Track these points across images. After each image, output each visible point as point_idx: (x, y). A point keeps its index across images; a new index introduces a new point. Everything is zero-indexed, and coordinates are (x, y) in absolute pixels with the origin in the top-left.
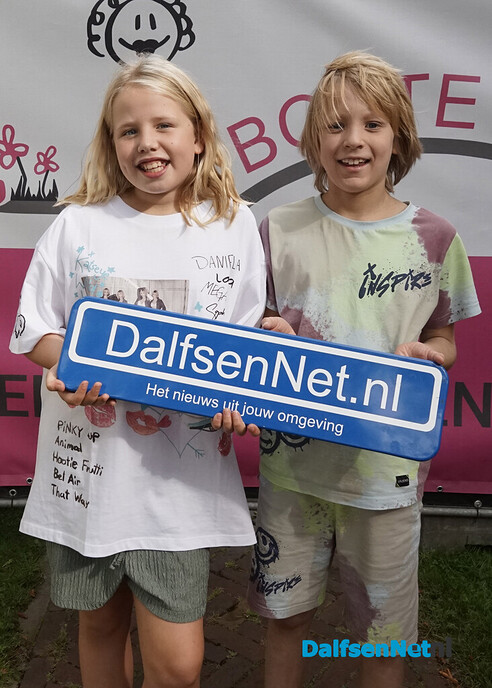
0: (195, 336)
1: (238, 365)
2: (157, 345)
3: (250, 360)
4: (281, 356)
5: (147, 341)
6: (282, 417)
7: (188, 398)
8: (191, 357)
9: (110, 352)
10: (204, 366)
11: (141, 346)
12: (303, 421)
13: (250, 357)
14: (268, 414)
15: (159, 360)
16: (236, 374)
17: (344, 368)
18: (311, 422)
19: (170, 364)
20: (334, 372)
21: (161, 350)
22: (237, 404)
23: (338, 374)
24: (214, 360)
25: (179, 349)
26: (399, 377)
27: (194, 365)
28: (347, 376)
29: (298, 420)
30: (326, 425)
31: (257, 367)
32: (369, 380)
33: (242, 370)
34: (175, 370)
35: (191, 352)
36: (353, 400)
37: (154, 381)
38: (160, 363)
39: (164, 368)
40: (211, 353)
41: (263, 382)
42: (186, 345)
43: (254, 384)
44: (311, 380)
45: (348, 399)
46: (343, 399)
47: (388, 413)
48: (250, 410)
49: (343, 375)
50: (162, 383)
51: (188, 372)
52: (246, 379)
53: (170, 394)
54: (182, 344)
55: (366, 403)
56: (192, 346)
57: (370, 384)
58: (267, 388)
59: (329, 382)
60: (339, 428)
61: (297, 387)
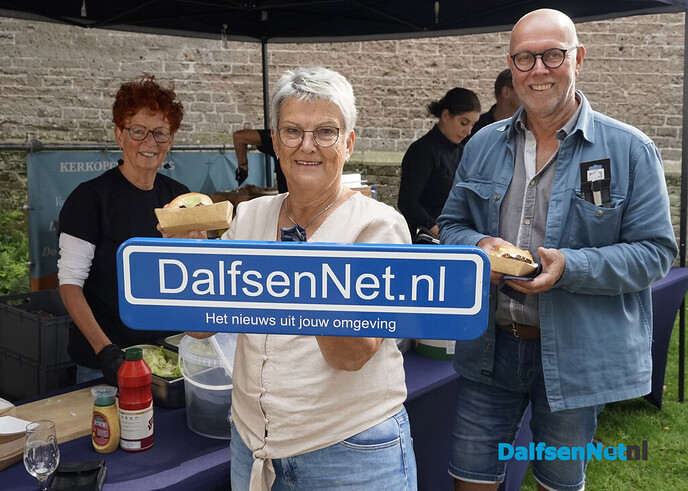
0: (240, 263)
1: (287, 283)
2: (205, 276)
3: (298, 277)
4: (326, 268)
5: (195, 274)
6: (337, 323)
7: (246, 321)
8: (240, 283)
9: (163, 290)
10: (255, 289)
11: (191, 280)
12: (357, 324)
13: (296, 274)
14: (324, 323)
15: (211, 290)
16: (287, 291)
17: (388, 269)
18: (365, 324)
19: (222, 292)
20: (380, 274)
21: (211, 281)
22: (293, 319)
23: (384, 276)
24: (263, 281)
25: (228, 278)
26: (443, 269)
27: (245, 290)
28: (393, 276)
29: (353, 324)
30: (380, 324)
31: (305, 282)
32: (414, 277)
33: (292, 287)
34: (228, 297)
35: (239, 278)
36: (402, 297)
37: (211, 310)
38: (213, 293)
39: (217, 297)
40: (259, 276)
41: (313, 295)
42: (233, 272)
43: (305, 298)
44: (359, 286)
45: (397, 298)
46: (392, 298)
47: (436, 303)
48: (306, 323)
49: (388, 276)
50: (220, 311)
51: (241, 297)
52: (297, 295)
53: (229, 320)
54: (229, 272)
55: (414, 298)
56: (239, 272)
57: (415, 280)
58: (319, 300)
59: (377, 285)
60: (392, 325)
61: (346, 294)
